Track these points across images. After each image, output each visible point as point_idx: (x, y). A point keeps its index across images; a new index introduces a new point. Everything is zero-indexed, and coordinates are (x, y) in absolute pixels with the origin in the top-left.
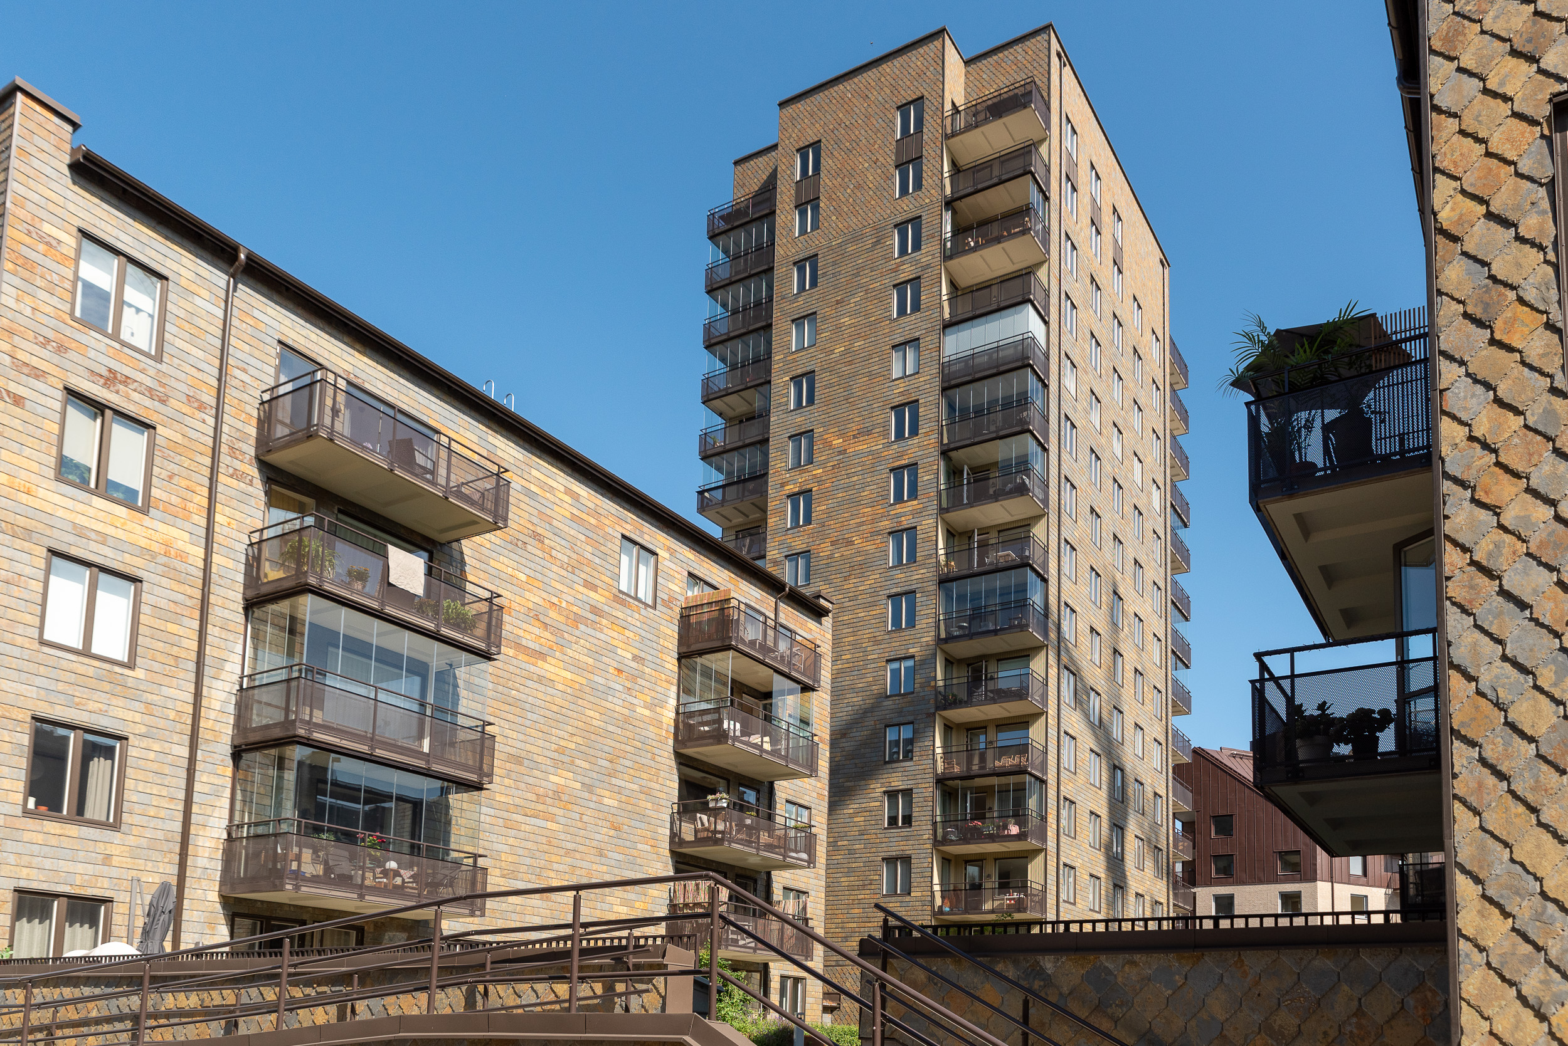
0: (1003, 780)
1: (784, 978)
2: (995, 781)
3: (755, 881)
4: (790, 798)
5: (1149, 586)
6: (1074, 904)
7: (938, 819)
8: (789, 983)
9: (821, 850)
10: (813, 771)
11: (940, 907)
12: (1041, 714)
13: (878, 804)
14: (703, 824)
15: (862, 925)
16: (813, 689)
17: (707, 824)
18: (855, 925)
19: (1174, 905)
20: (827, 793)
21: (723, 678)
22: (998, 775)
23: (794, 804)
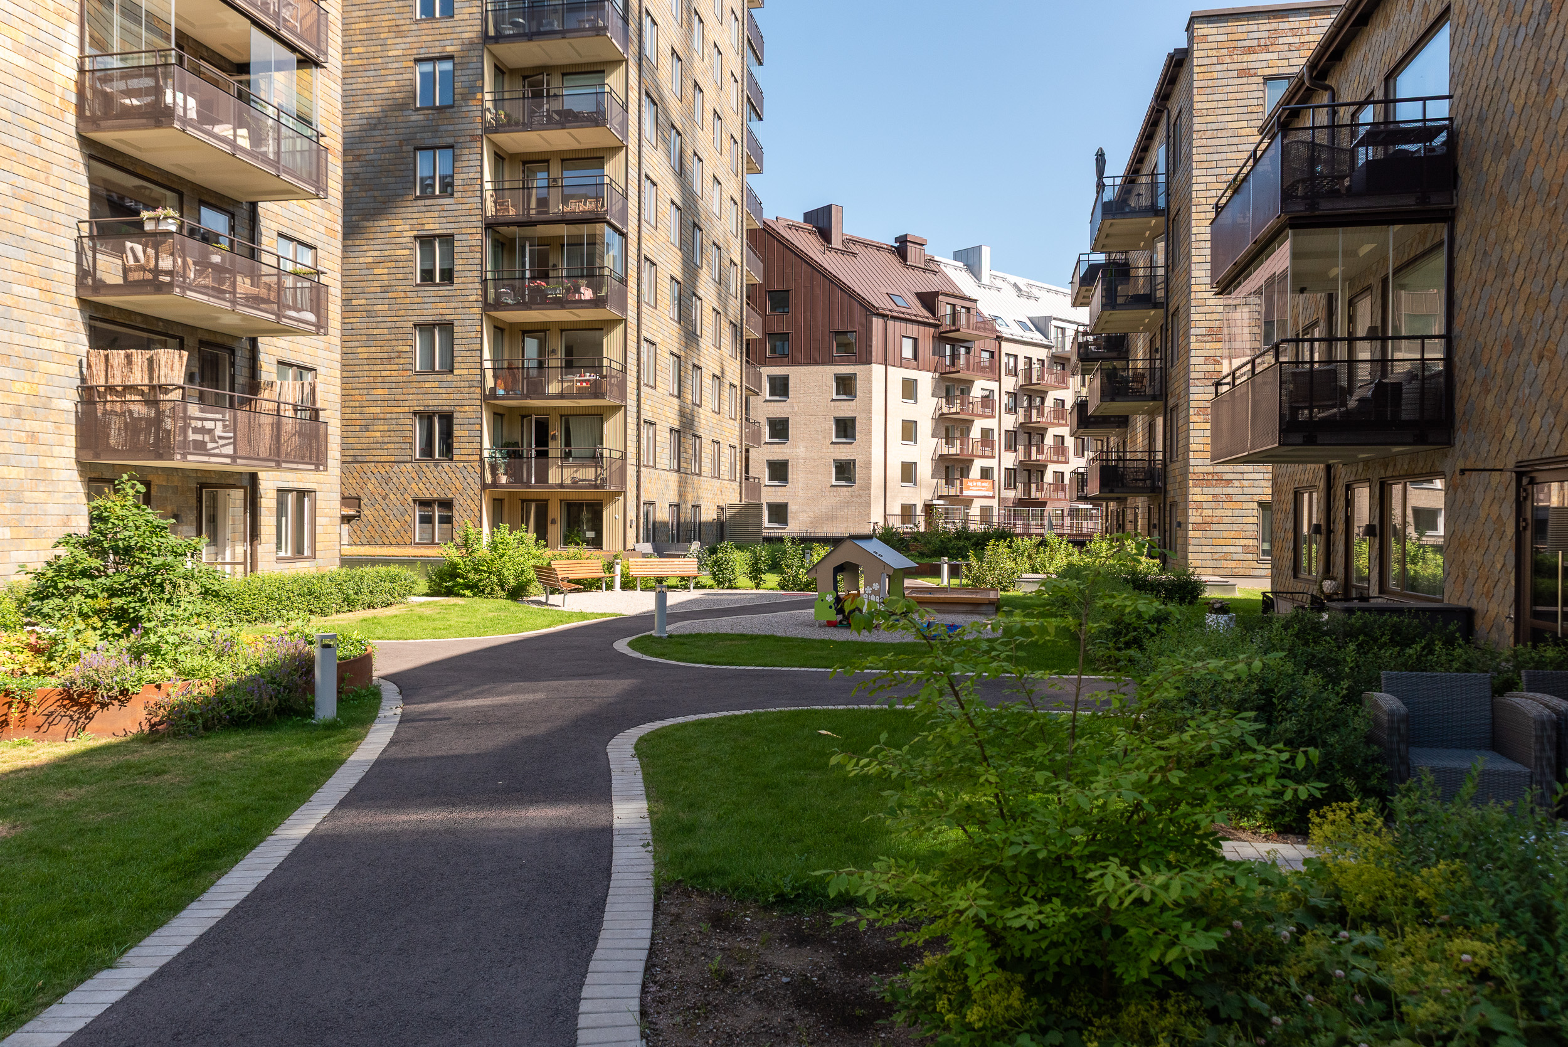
0: (574, 230)
1: (282, 492)
2: (563, 230)
3: (232, 352)
4: (284, 230)
5: (728, 14)
6: (654, 388)
7: (489, 276)
8: (291, 499)
9: (335, 309)
10: (320, 192)
11: (493, 390)
12: (619, 149)
13: (407, 252)
14: (136, 259)
15: (388, 410)
16: (318, 65)
17: (142, 260)
18: (378, 410)
19: (747, 388)
20: (339, 228)
21: (163, 26)
22: (569, 222)
23: (291, 239)
